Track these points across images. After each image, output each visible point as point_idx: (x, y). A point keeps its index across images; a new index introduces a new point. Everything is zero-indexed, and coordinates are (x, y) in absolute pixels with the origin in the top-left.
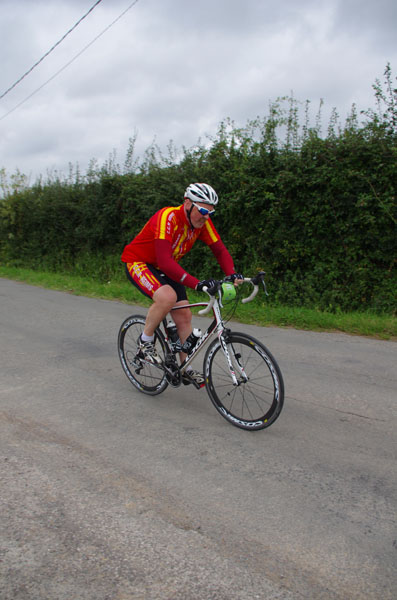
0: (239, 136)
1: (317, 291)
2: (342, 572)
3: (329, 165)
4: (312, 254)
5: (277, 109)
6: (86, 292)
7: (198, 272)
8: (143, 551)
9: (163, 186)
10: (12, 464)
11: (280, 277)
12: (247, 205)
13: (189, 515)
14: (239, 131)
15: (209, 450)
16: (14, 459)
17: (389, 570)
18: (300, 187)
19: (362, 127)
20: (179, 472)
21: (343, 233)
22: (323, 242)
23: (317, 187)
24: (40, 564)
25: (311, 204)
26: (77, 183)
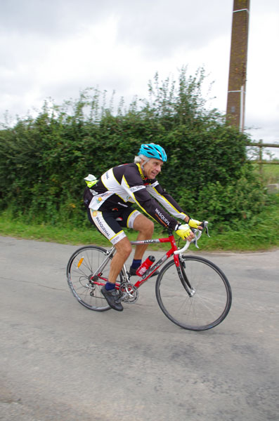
0: (57, 110)
2: (121, 414)
3: (118, 134)
5: (85, 95)
7: (29, 207)
12: (62, 159)
13: (12, 391)
14: (57, 107)
15: (30, 340)
17: (151, 407)
18: (99, 148)
19: (140, 110)
23: (110, 149)
25: (107, 160)
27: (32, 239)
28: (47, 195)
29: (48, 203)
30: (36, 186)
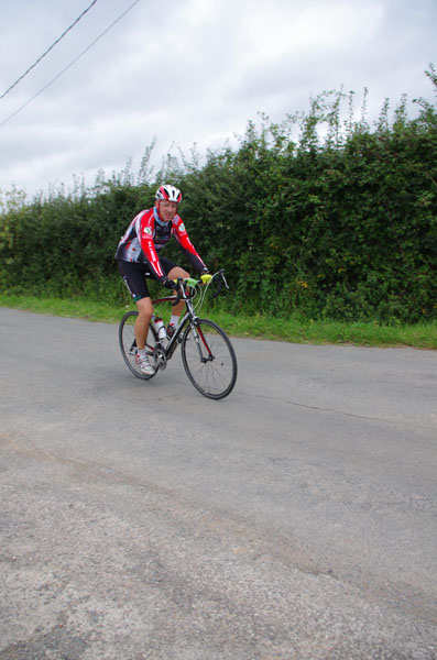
0: (274, 134)
1: (370, 303)
3: (382, 161)
4: (363, 263)
5: (320, 104)
6: (103, 317)
8: (274, 603)
10: (80, 511)
11: (327, 290)
12: (289, 209)
13: (313, 557)
15: (309, 482)
16: (78, 505)
18: (347, 187)
19: (414, 119)
20: (282, 509)
21: (400, 237)
22: (376, 248)
23: (367, 186)
24: (152, 627)
25: (361, 206)
26: (83, 196)
27: (247, 336)
28: (261, 270)
29: (263, 281)
30: (244, 257)
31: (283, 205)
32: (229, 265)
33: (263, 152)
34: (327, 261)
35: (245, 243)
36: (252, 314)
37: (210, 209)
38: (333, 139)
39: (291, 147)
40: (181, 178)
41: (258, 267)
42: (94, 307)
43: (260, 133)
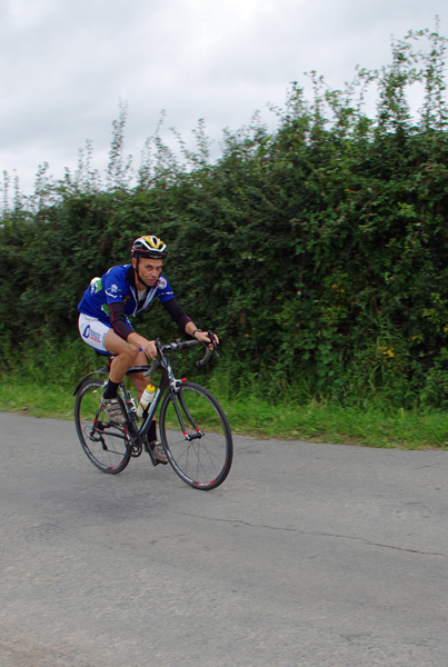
5: (406, 54)
6: (55, 409)
9: (191, 206)
11: (428, 363)
26: (17, 209)
27: (297, 438)
28: (318, 328)
29: (321, 347)
30: (288, 308)
31: (353, 221)
32: (263, 321)
33: (318, 133)
34: (426, 313)
35: (291, 286)
36: (303, 401)
37: (231, 230)
38: (433, 112)
39: (363, 125)
40: (180, 176)
41: (312, 325)
42: (40, 394)
43: (312, 103)
